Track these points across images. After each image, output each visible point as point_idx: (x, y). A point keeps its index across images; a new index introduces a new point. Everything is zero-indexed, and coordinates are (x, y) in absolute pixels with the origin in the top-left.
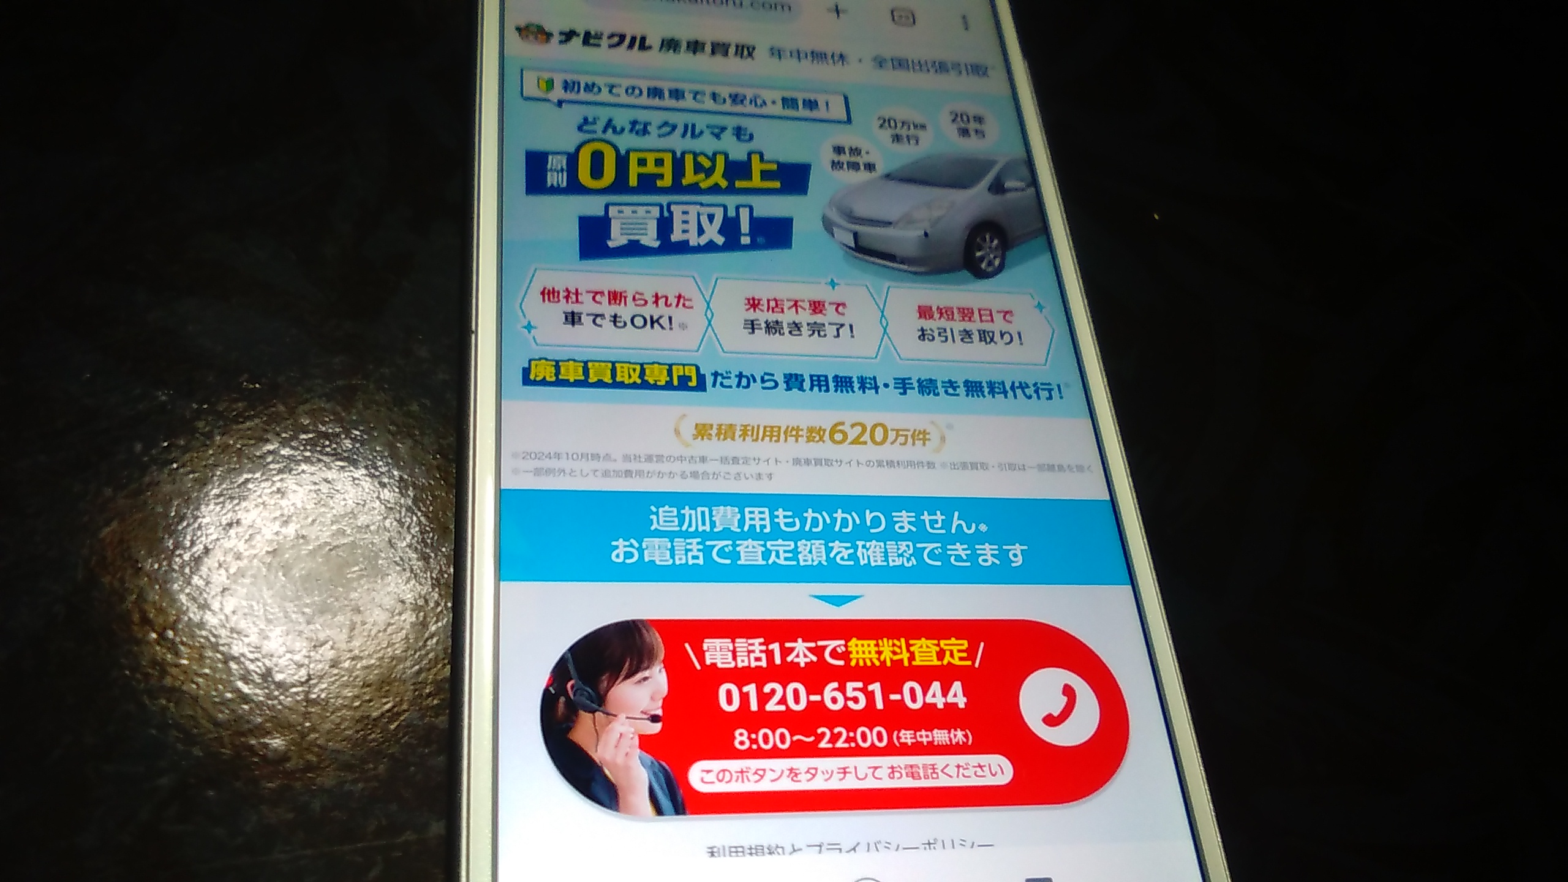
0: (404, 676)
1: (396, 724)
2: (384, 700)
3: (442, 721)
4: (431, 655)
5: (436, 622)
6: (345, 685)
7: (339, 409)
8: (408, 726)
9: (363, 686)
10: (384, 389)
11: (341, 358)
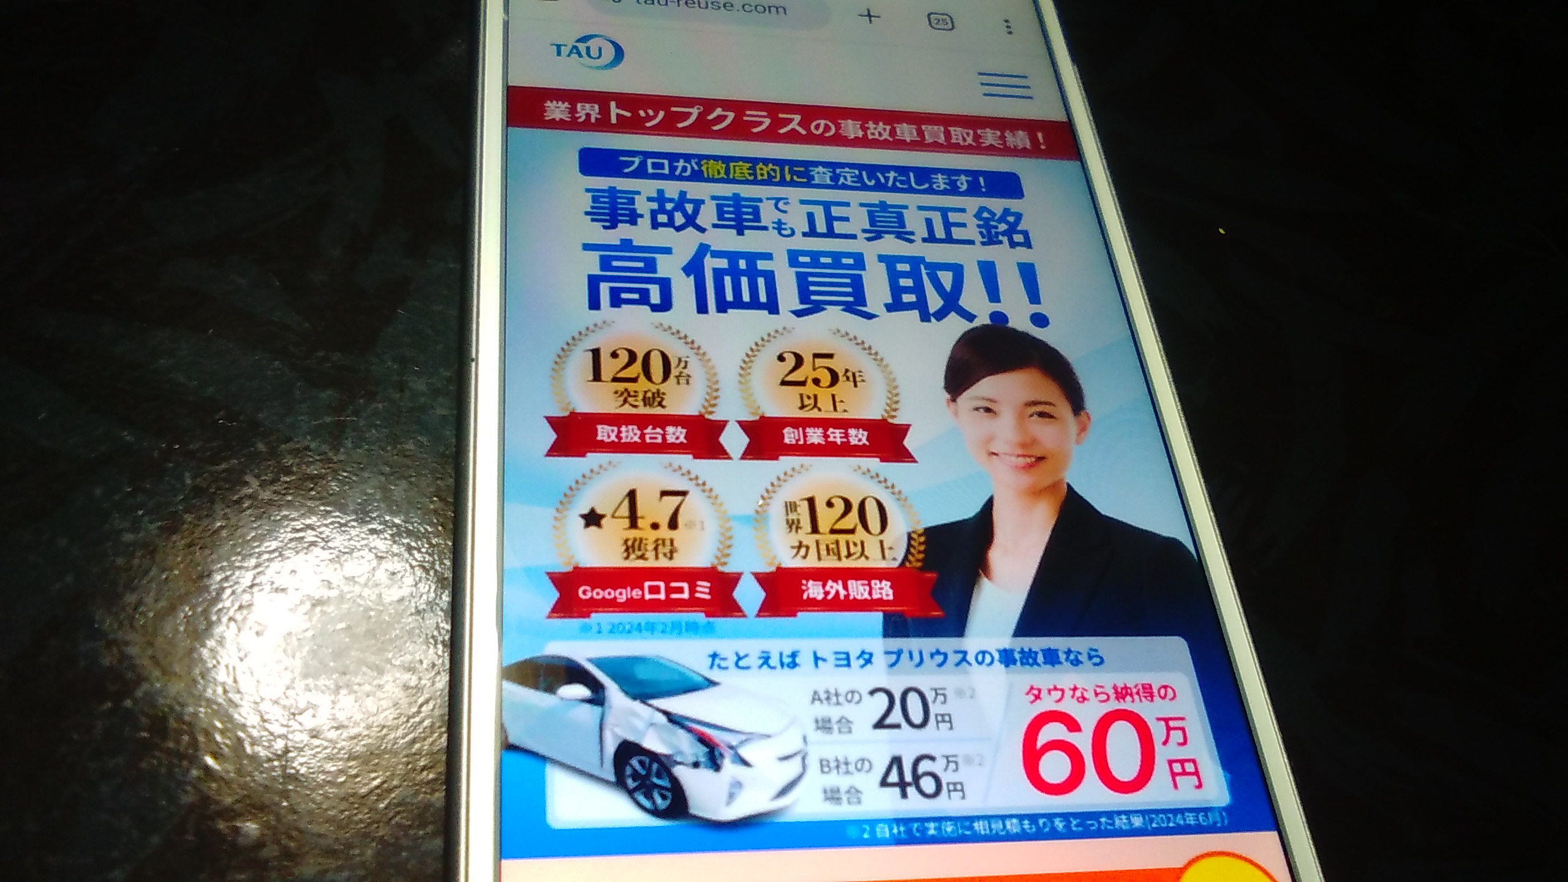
0: (395, 747)
2: (373, 775)
3: (439, 796)
4: (427, 723)
5: (432, 685)
6: (329, 758)
7: (325, 448)
8: (399, 804)
9: (349, 759)
10: (376, 426)
11: (330, 392)
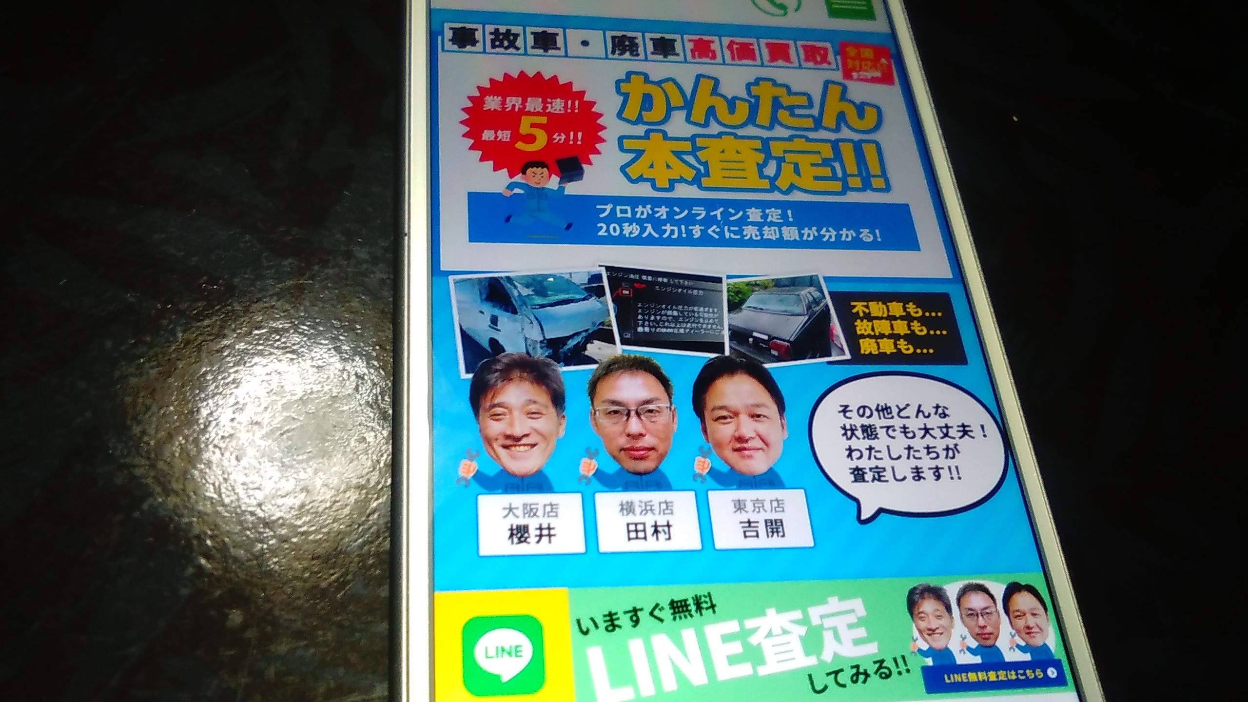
0: (349, 548)
1: (342, 593)
2: (332, 571)
3: (383, 590)
4: (375, 528)
5: (377, 499)
6: (296, 558)
7: (287, 307)
8: (353, 595)
9: (313, 559)
10: (328, 288)
11: (290, 260)
